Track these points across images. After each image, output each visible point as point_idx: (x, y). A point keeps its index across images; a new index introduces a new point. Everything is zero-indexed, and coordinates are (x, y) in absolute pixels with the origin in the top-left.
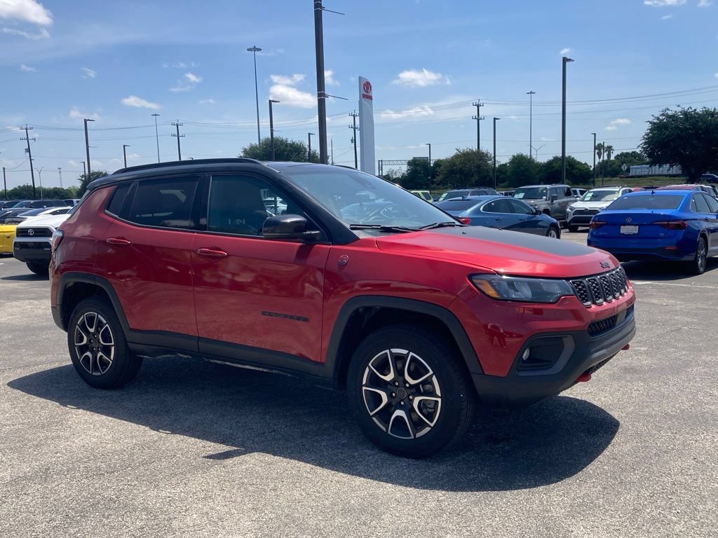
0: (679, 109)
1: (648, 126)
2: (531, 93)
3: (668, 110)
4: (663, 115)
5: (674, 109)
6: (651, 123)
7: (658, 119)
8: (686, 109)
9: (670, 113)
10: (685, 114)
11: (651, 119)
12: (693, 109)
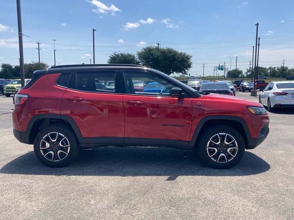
0: (120, 53)
1: (109, 58)
2: (54, 40)
3: (116, 53)
4: (114, 54)
5: (118, 53)
6: (110, 57)
7: (112, 55)
8: (122, 53)
9: (116, 54)
10: (122, 55)
11: (110, 55)
12: (124, 53)
